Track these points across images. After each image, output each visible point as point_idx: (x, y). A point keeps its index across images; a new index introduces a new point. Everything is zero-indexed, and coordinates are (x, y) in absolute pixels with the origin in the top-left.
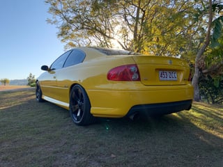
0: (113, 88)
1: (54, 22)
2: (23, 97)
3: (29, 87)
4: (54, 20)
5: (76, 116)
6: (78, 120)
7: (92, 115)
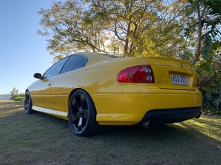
0: (125, 91)
1: (45, 34)
2: (9, 109)
3: (13, 101)
4: (45, 32)
5: (77, 126)
6: (79, 130)
7: (97, 122)
